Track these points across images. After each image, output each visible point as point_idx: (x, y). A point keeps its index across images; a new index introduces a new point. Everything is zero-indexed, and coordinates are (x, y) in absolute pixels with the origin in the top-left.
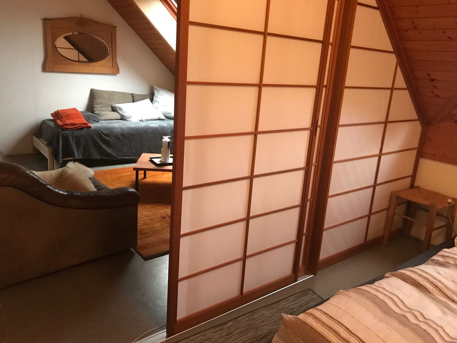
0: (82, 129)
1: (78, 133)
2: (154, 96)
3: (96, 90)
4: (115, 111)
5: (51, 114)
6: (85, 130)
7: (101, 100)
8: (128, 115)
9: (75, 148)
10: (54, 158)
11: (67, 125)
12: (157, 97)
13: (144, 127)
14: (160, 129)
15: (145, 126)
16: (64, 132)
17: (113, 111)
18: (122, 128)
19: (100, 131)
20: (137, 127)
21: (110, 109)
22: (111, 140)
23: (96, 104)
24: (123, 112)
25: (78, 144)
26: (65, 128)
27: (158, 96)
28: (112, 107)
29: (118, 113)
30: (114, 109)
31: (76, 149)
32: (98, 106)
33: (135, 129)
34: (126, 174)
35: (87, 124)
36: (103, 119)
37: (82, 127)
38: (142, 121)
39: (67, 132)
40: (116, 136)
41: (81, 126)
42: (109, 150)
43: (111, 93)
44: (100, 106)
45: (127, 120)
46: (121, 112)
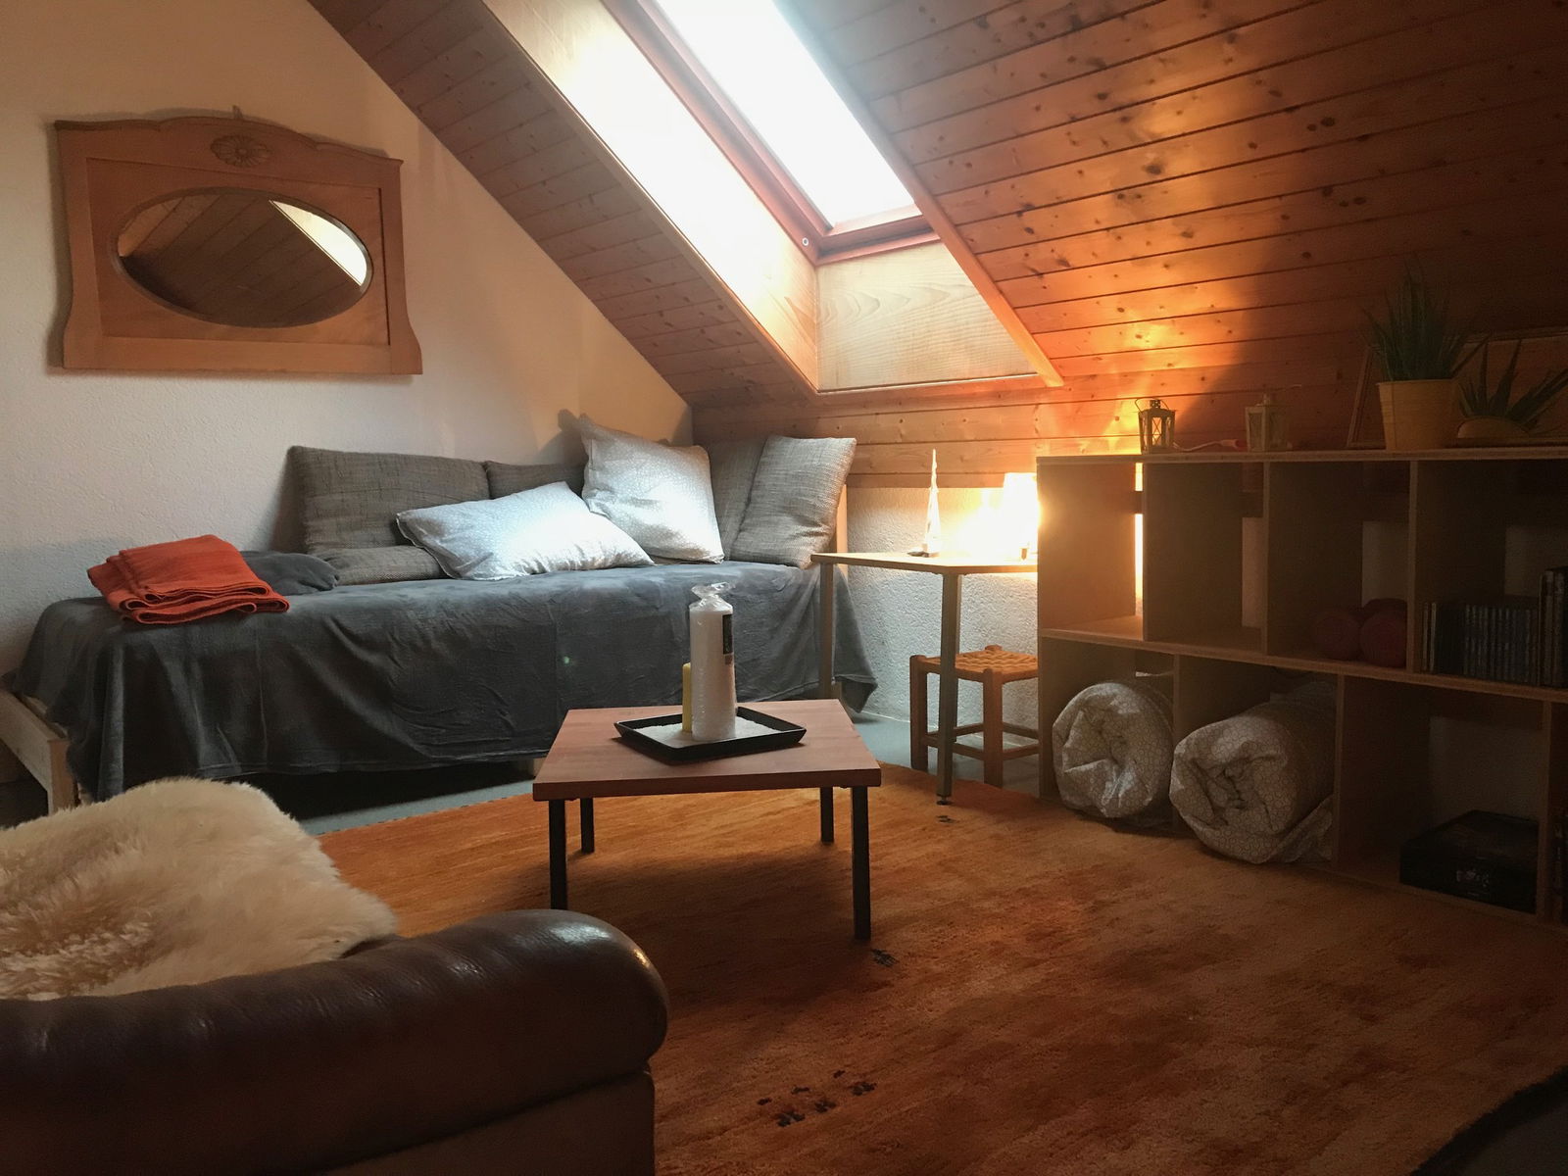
0: (237, 615)
1: (220, 638)
2: (590, 464)
3: (314, 450)
4: (409, 543)
5: (91, 574)
6: (252, 622)
7: (338, 497)
8: (472, 553)
9: (199, 721)
10: (80, 789)
11: (160, 601)
12: (602, 469)
13: (558, 595)
14: (636, 599)
15: (562, 586)
16: (137, 638)
17: (398, 544)
18: (447, 601)
19: (333, 626)
20: (524, 594)
21: (384, 533)
22: (392, 668)
23: (319, 517)
24: (446, 541)
25: (217, 697)
26: (144, 616)
27: (607, 464)
28: (393, 526)
29: (424, 547)
30: (402, 535)
31: (205, 724)
32: (328, 524)
33: (514, 602)
34: (481, 838)
35: (262, 591)
36: (350, 579)
37: (234, 606)
38: (543, 571)
39: (153, 636)
40: (419, 643)
41: (230, 603)
42: (382, 722)
43: (386, 463)
44: (338, 524)
45: (469, 574)
46: (437, 542)
